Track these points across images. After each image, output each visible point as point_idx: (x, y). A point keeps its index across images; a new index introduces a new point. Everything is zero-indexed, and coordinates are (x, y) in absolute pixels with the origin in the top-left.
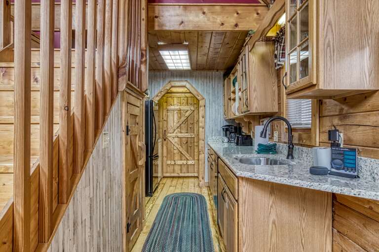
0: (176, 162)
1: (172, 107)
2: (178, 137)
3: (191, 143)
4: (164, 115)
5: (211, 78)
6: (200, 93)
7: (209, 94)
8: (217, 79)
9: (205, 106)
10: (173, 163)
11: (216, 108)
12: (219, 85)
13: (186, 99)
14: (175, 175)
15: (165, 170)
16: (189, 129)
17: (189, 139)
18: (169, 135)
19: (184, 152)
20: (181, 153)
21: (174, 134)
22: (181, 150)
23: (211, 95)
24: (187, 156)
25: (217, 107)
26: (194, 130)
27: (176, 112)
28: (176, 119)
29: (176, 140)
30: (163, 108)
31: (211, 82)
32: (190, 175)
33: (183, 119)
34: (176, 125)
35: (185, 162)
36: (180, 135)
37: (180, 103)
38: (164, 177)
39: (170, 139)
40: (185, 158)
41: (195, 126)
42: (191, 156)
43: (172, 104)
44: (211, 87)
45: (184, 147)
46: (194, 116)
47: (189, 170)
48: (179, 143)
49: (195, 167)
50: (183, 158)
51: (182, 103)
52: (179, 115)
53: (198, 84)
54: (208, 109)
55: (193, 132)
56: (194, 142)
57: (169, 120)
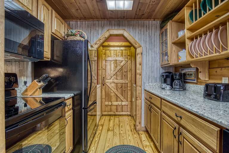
0: (113, 103)
1: (110, 59)
2: (114, 83)
3: (125, 87)
4: (103, 65)
5: (148, 27)
6: (138, 41)
7: (146, 42)
8: (153, 27)
9: (142, 54)
10: (110, 103)
11: (153, 56)
12: (156, 33)
13: (121, 51)
14: (112, 113)
15: (103, 110)
16: (123, 76)
17: (123, 84)
18: (107, 81)
19: (119, 95)
20: (117, 95)
21: (111, 80)
22: (116, 93)
23: (148, 43)
24: (122, 98)
25: (153, 54)
26: (127, 77)
27: (112, 62)
28: (112, 68)
29: (113, 85)
30: (102, 59)
31: (148, 30)
32: (124, 113)
33: (119, 68)
34: (113, 73)
35: (120, 103)
36: (116, 81)
37: (117, 55)
38: (103, 115)
39: (108, 84)
40: (120, 100)
41: (129, 74)
42: (125, 98)
43: (110, 56)
44: (148, 35)
45: (119, 91)
46: (128, 66)
47: (124, 109)
48: (115, 87)
49: (129, 107)
50: (119, 99)
51: (118, 55)
52: (116, 65)
53: (135, 33)
54: (145, 56)
55: (126, 78)
56: (127, 87)
57: (107, 69)
